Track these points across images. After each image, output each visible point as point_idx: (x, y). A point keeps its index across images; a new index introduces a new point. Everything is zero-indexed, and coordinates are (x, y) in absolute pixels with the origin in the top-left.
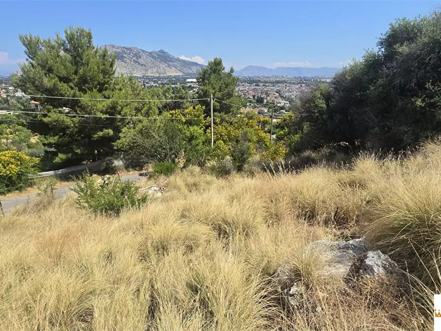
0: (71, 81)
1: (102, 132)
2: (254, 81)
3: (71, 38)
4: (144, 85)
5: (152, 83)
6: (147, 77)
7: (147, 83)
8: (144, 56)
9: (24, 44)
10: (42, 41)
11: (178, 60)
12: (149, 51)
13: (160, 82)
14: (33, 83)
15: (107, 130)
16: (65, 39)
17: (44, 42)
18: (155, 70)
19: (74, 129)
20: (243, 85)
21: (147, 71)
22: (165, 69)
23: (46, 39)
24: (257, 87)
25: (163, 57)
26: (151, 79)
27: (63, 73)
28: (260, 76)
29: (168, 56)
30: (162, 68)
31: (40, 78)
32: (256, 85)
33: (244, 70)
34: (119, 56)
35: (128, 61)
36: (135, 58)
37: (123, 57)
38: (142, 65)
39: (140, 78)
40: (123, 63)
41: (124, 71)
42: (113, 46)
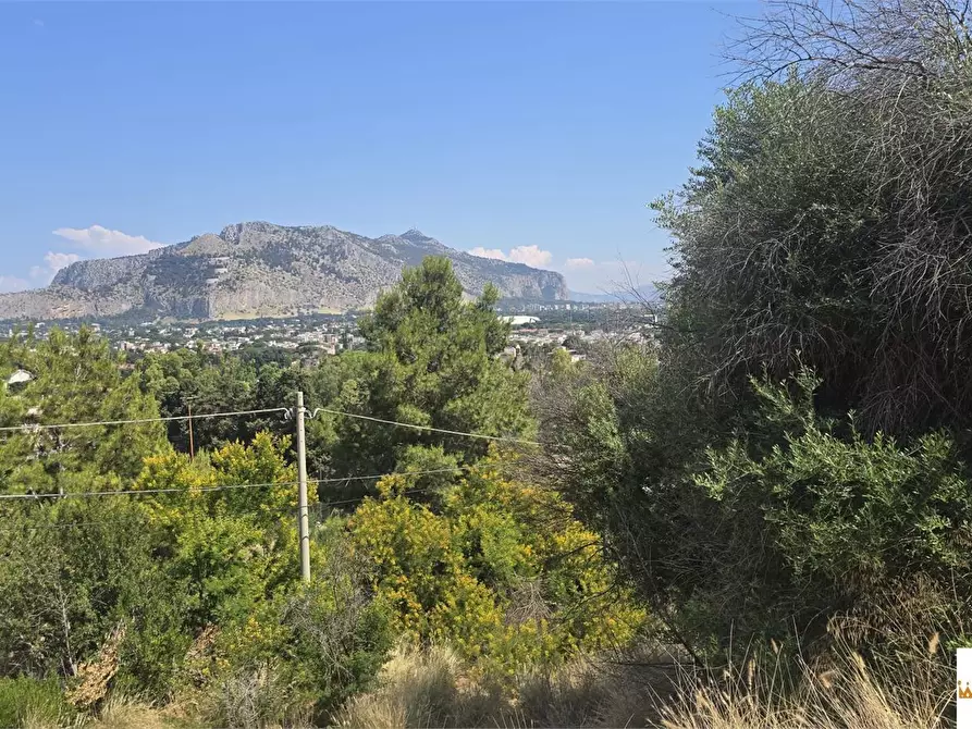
4: (345, 342)
6: (360, 314)
7: (355, 335)
8: (356, 252)
11: (465, 260)
21: (361, 297)
25: (417, 253)
29: (433, 249)
34: (276, 255)
35: (305, 269)
36: (326, 260)
37: (290, 258)
38: (348, 280)
39: (339, 319)
40: (288, 276)
41: (292, 297)
42: (262, 227)
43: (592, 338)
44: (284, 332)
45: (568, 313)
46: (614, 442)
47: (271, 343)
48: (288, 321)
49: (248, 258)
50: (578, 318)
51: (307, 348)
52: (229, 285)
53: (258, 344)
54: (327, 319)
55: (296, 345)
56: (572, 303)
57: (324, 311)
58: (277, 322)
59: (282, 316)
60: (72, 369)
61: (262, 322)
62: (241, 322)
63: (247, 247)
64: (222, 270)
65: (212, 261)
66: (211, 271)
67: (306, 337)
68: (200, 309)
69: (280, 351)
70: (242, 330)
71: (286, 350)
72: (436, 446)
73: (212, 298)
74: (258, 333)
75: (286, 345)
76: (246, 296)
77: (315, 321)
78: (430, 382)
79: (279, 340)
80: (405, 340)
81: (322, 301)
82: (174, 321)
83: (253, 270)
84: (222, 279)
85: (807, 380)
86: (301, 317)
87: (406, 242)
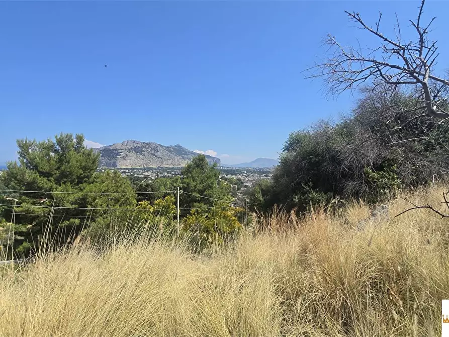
0: (52, 175)
1: (69, 221)
2: (263, 172)
3: (60, 142)
4: (158, 175)
5: (166, 174)
6: (162, 168)
7: (161, 173)
8: (161, 150)
9: (20, 146)
10: (38, 143)
11: (193, 154)
12: (167, 146)
13: (173, 173)
14: (15, 178)
15: (74, 220)
16: (55, 142)
17: (39, 144)
18: (170, 162)
19: (44, 219)
20: (253, 176)
21: (162, 163)
22: (180, 161)
23: (41, 142)
24: (266, 178)
25: (179, 151)
26: (164, 170)
27: (46, 169)
28: (270, 167)
29: (183, 150)
30: (176, 160)
31: (22, 174)
32: (265, 176)
33: (254, 162)
34: (138, 150)
35: (146, 154)
36: (153, 152)
37: (142, 151)
38: (159, 158)
39: (155, 169)
40: (141, 156)
41: (142, 162)
42: (134, 142)
43: (229, 176)
44: (139, 172)
45: (221, 170)
46: (261, 199)
47: (136, 175)
48: (141, 169)
49: (130, 150)
50: (224, 171)
51: (146, 177)
52: (124, 158)
53: (132, 175)
54: (152, 169)
55: (143, 176)
56: (222, 167)
57: (151, 167)
58: (137, 169)
59: (139, 167)
60: (112, 180)
61: (133, 169)
62: (126, 169)
63: (129, 147)
64: (122, 154)
65: (119, 151)
66: (118, 154)
67: (146, 174)
68: (115, 165)
69: (139, 177)
70: (127, 171)
71: (140, 177)
72: (202, 203)
73: (118, 162)
74: (132, 172)
75: (140, 176)
76: (128, 161)
77: (149, 169)
78: (200, 187)
79: (138, 174)
80: (194, 176)
81: (151, 164)
82: (106, 168)
83: (131, 154)
84: (122, 156)
85: (311, 184)
86: (145, 168)
87: (176, 148)
